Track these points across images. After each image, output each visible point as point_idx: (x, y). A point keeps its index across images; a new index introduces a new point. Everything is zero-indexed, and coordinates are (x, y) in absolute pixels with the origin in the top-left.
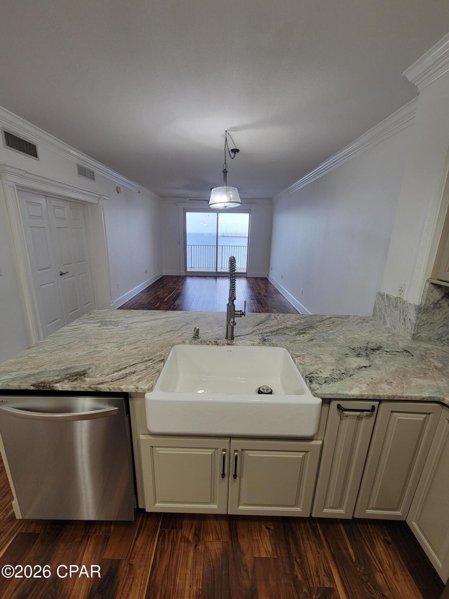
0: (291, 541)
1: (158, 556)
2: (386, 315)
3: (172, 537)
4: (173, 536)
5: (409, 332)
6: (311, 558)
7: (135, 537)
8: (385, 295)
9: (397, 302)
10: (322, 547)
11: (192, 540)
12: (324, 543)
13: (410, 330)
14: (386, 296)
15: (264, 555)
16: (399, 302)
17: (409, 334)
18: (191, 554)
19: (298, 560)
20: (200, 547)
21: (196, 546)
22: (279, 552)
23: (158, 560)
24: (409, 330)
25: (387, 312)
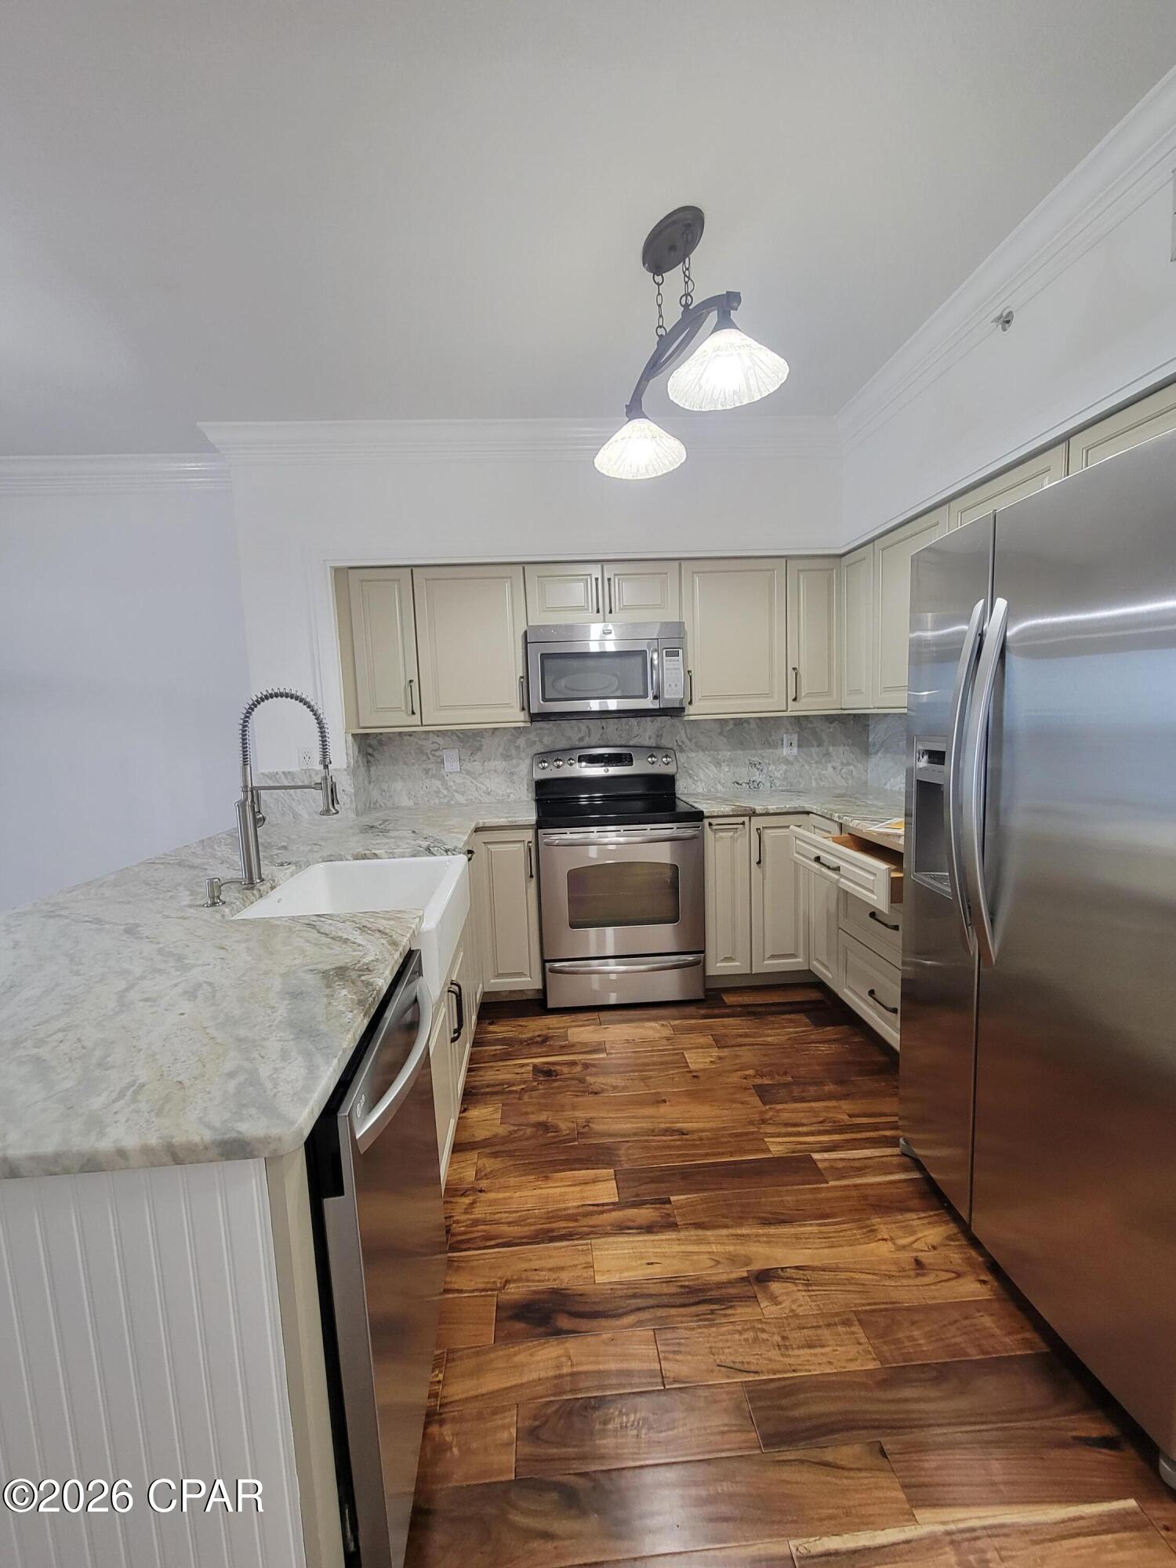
0: (483, 1091)
1: (493, 1243)
2: (294, 804)
3: (463, 1229)
4: (463, 1226)
5: (349, 808)
6: (503, 1076)
7: (456, 1295)
8: (280, 773)
9: (310, 776)
10: (492, 1067)
11: (471, 1198)
12: (491, 1064)
13: (349, 805)
14: (282, 776)
15: (499, 1115)
16: (313, 775)
17: (349, 811)
18: (492, 1196)
19: (505, 1086)
20: (484, 1184)
21: (481, 1191)
22: (496, 1102)
23: (500, 1241)
24: (347, 806)
25: (295, 797)
